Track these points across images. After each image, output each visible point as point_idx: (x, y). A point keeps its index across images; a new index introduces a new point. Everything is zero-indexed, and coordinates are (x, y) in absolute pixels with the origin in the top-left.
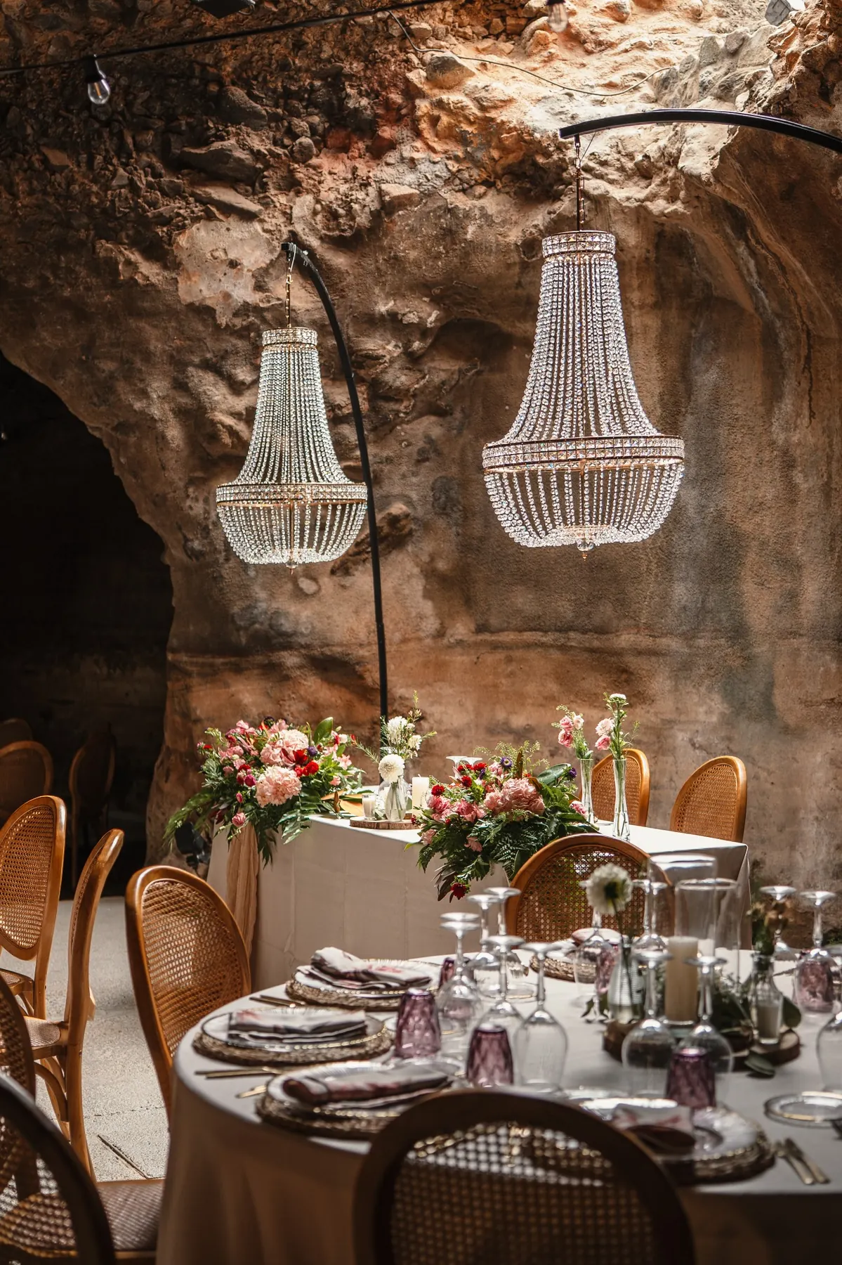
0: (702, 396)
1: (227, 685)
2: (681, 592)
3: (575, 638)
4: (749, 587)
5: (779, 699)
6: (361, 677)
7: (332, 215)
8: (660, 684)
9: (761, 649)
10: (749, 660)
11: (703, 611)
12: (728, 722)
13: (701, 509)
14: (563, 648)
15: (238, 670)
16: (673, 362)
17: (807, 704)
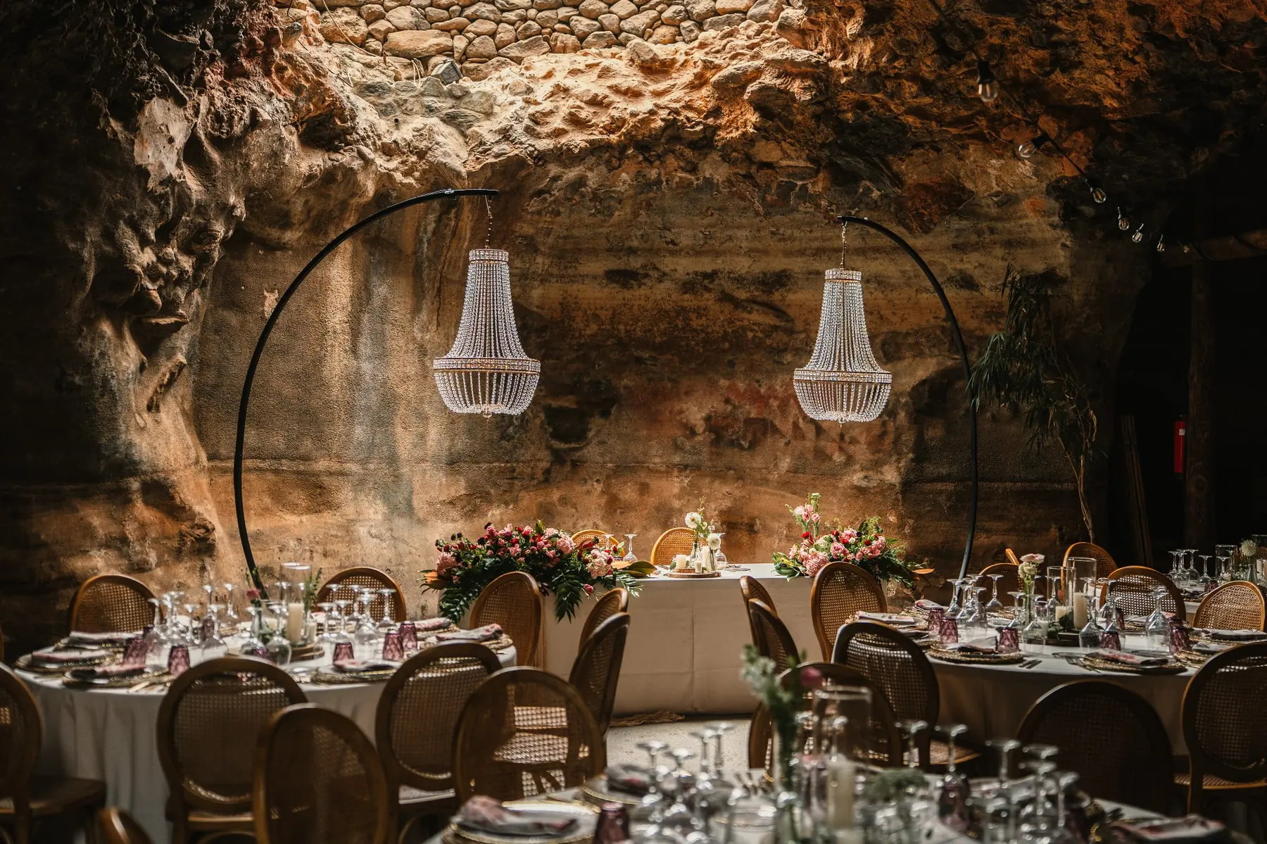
0: (376, 302)
1: (75, 510)
2: (359, 432)
3: (285, 465)
4: (399, 430)
5: (415, 503)
6: (173, 498)
7: (218, 118)
8: (345, 494)
9: (405, 470)
10: (397, 477)
11: (373, 445)
12: (388, 518)
13: (374, 377)
14: (276, 472)
15: (86, 496)
16: (359, 276)
17: (430, 504)
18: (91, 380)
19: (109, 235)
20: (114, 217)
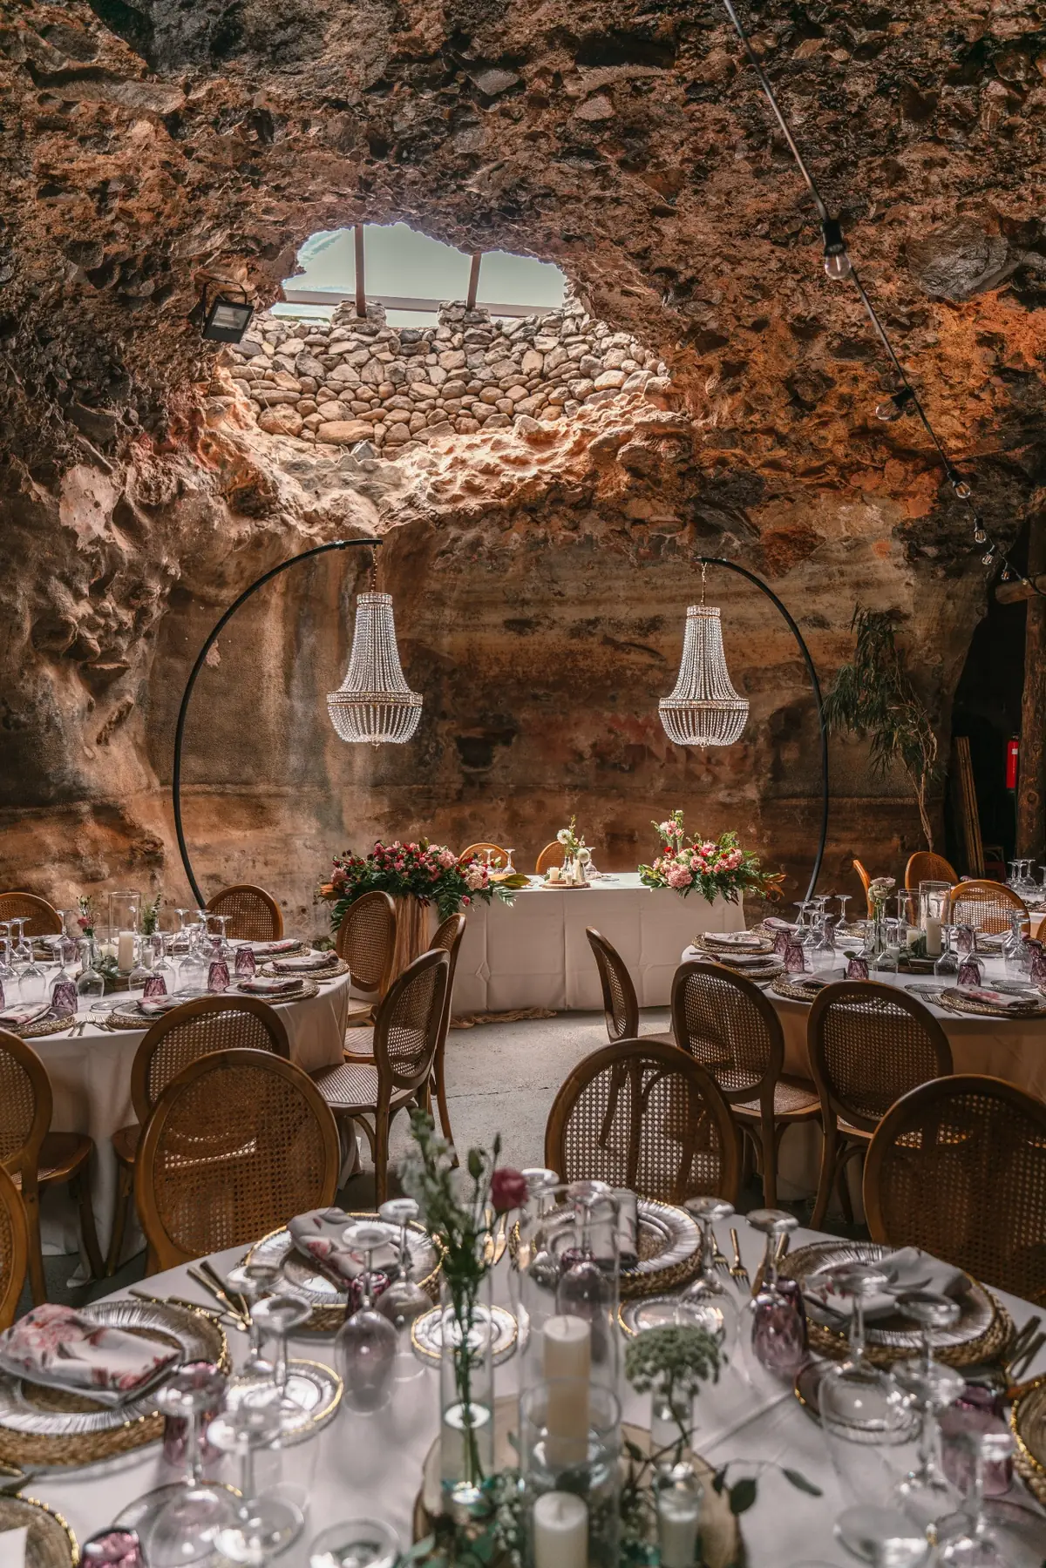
0: (306, 650)
1: (29, 830)
2: (294, 761)
3: (229, 788)
4: (329, 758)
5: (345, 819)
6: (123, 818)
7: (146, 488)
8: (283, 814)
9: (335, 792)
10: (329, 798)
11: (306, 771)
12: (321, 832)
13: (305, 714)
14: (222, 794)
15: (39, 818)
16: (291, 628)
17: (358, 820)
18: (35, 717)
19: (41, 590)
20: (45, 572)
